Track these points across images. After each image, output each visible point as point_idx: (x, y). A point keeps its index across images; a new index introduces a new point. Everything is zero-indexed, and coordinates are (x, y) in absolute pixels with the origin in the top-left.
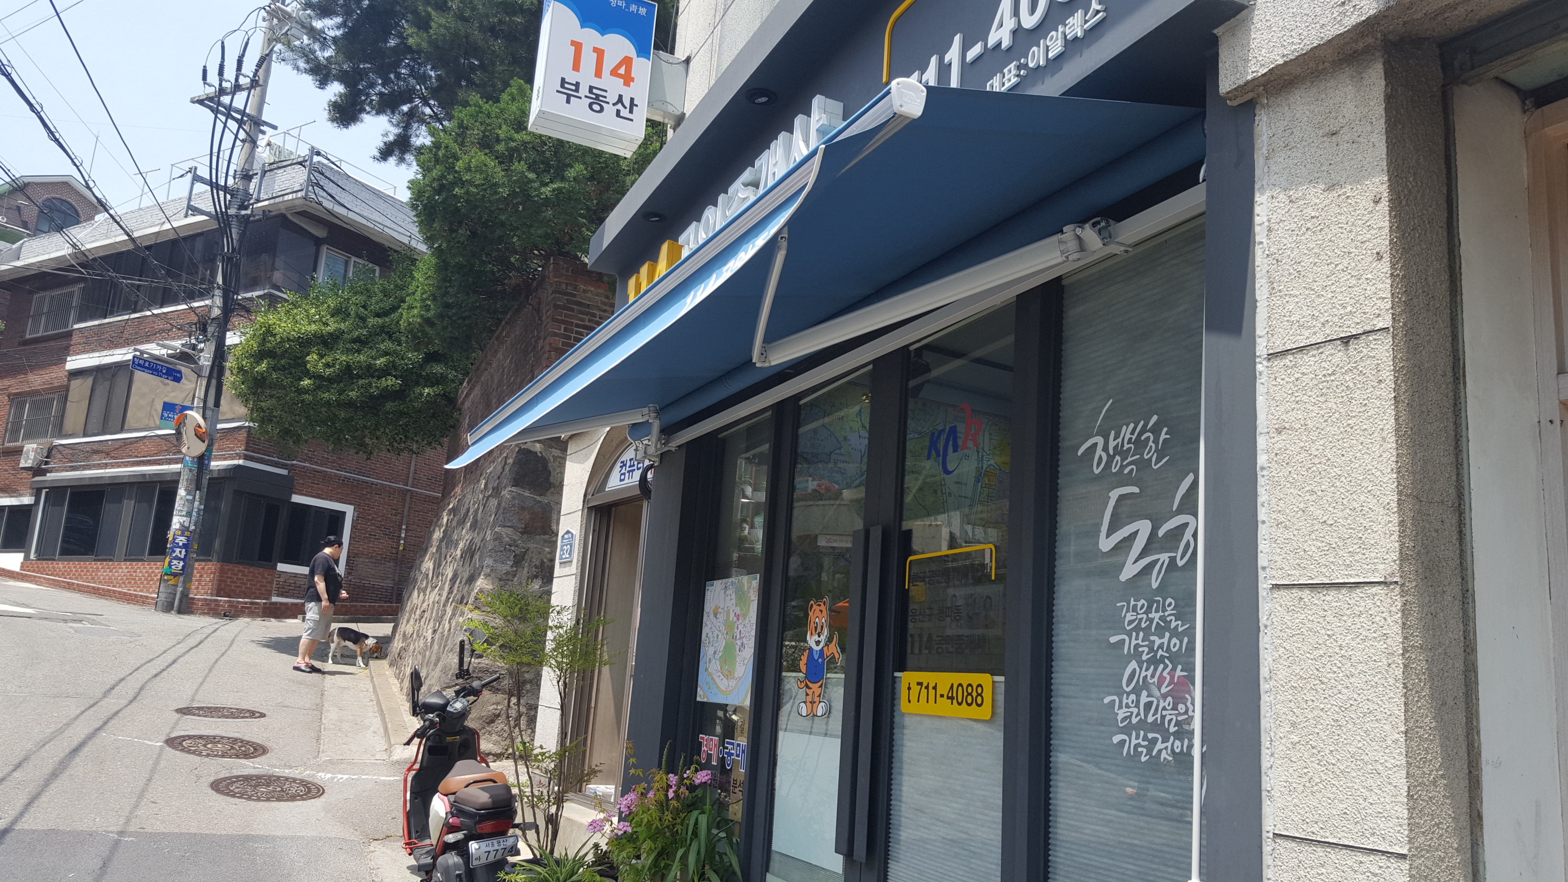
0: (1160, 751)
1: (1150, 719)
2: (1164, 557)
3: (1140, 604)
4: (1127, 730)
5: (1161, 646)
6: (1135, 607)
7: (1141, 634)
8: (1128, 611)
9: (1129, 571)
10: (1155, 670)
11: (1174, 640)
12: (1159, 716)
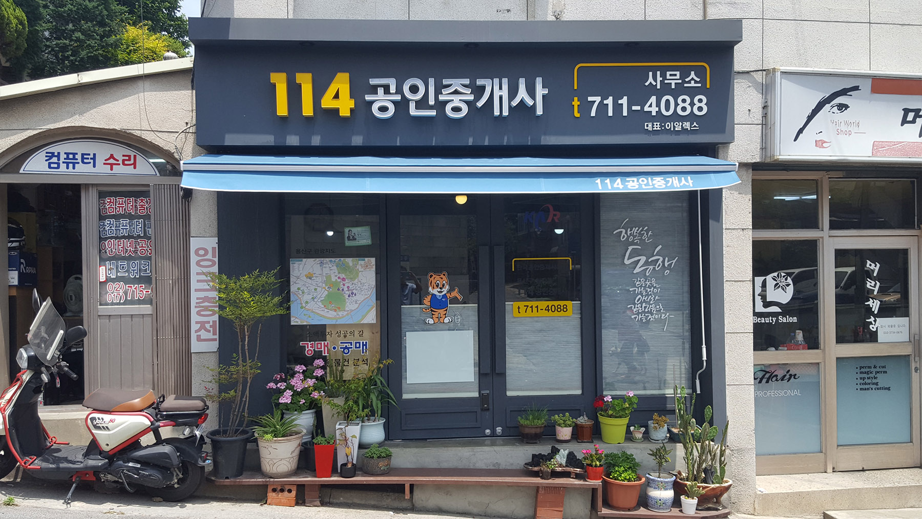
0: (650, 318)
1: (646, 310)
2: (651, 267)
3: (642, 280)
4: (638, 314)
5: (650, 291)
6: (640, 281)
7: (643, 288)
8: (637, 281)
9: (637, 270)
10: (648, 297)
11: (655, 290)
12: (649, 309)
